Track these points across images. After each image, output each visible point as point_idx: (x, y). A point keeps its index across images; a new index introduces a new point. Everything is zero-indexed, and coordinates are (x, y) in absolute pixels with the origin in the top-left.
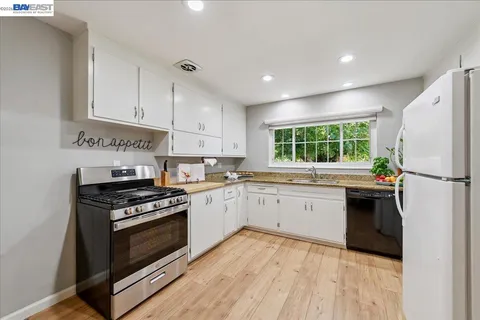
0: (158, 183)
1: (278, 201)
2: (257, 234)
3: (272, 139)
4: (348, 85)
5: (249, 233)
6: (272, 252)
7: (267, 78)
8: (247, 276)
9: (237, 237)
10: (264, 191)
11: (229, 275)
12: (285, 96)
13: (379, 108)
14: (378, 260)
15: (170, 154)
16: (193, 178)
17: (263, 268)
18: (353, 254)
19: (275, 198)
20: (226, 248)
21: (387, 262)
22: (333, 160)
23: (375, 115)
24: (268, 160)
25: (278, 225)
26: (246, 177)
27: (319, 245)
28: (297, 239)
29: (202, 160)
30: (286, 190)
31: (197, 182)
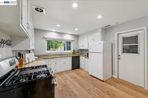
1: (56, 63)
4: (69, 33)
10: (51, 61)
13: (73, 39)
24: (45, 51)
25: (56, 71)
29: (29, 51)
31: (32, 62)
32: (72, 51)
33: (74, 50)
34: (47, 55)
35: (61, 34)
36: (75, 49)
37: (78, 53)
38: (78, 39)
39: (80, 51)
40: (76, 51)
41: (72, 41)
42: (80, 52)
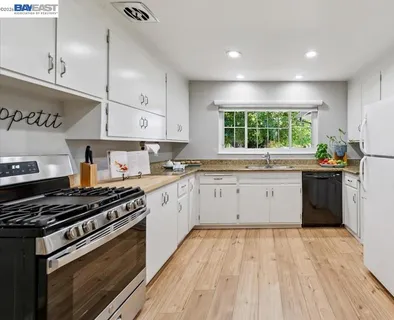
0: (76, 183)
1: (238, 191)
2: (214, 232)
3: (221, 123)
4: (299, 77)
5: (202, 233)
6: (239, 248)
7: (234, 54)
8: (228, 282)
9: (190, 241)
10: (220, 181)
11: (206, 287)
12: (240, 77)
13: (320, 102)
14: (327, 231)
15: (103, 137)
16: (133, 172)
17: (240, 266)
18: (309, 231)
19: (235, 188)
20: (184, 257)
21: (332, 231)
22: (261, 146)
23: (317, 107)
24: (217, 147)
25: (238, 217)
26: (195, 167)
27: (279, 229)
28: (257, 228)
29: (142, 145)
30: (245, 179)
31: (139, 177)
33: (321, 147)
34: (221, 161)
37: (341, 158)
38: (347, 96)
40: (330, 150)
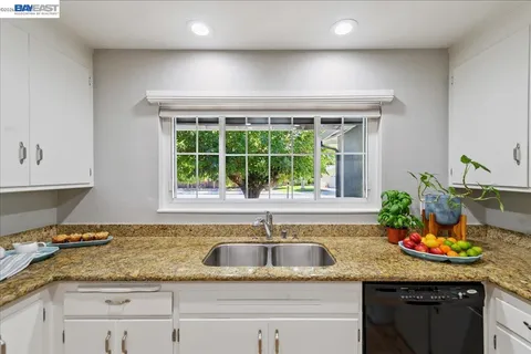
10: (127, 309)
32: (370, 204)
33: (395, 198)
34: (164, 228)
35: (271, 56)
36: (409, 187)
37: (444, 229)
38: (446, 82)
39: (465, 212)
40: (419, 206)
41: (378, 107)
42: (470, 219)
